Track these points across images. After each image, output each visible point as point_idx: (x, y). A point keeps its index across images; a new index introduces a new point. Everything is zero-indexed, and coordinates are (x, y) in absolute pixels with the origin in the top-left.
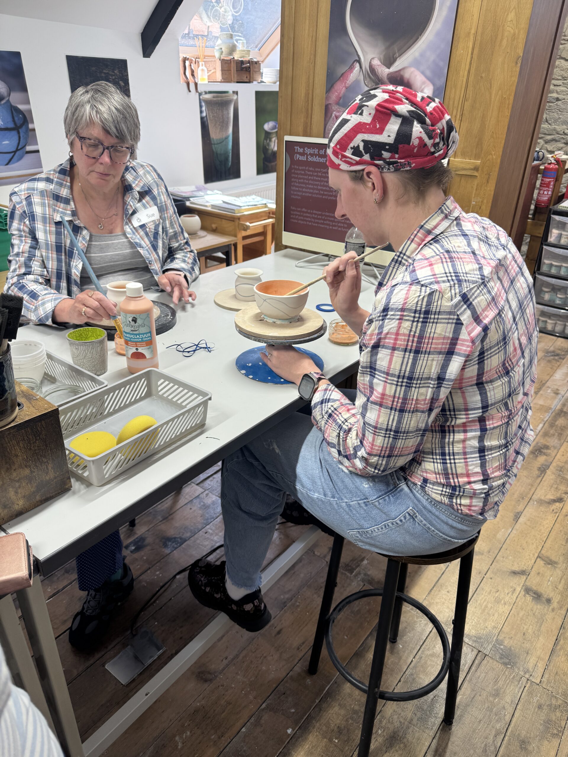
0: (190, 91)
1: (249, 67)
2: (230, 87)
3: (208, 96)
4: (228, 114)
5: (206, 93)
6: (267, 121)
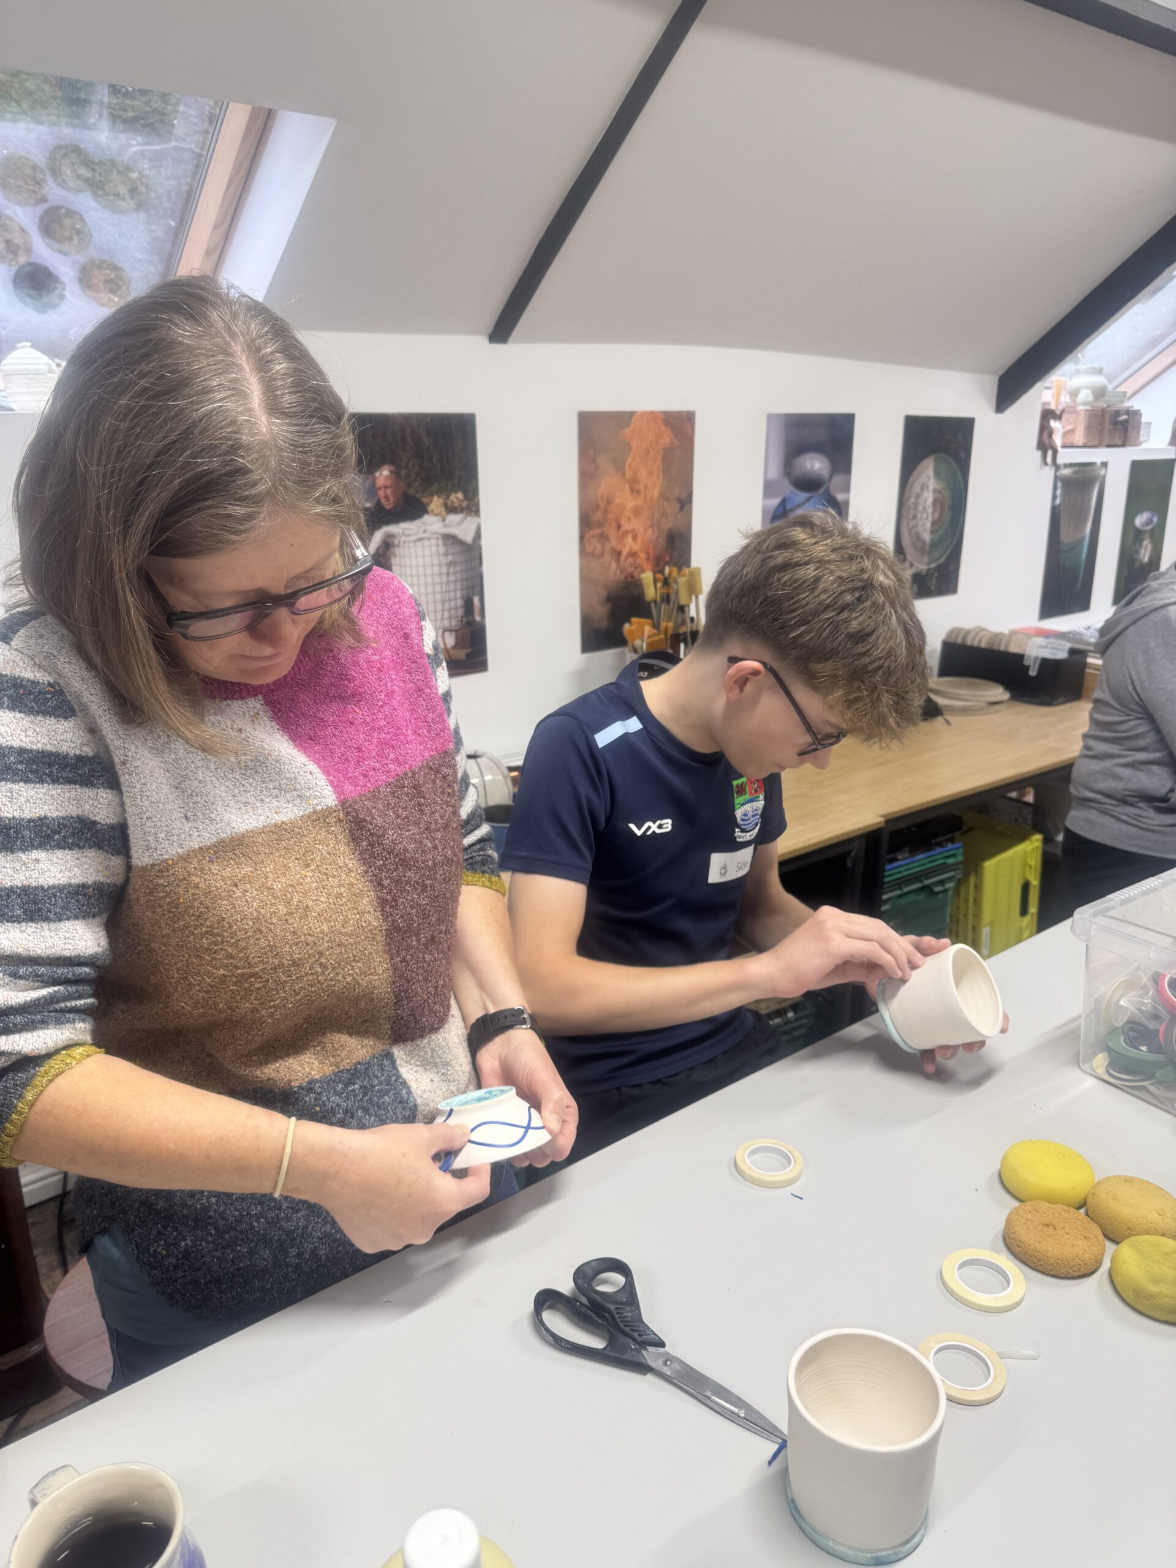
0: (1046, 464)
1: (1126, 421)
2: (1096, 456)
3: (1066, 472)
4: (1090, 500)
5: (1066, 466)
6: (1140, 511)
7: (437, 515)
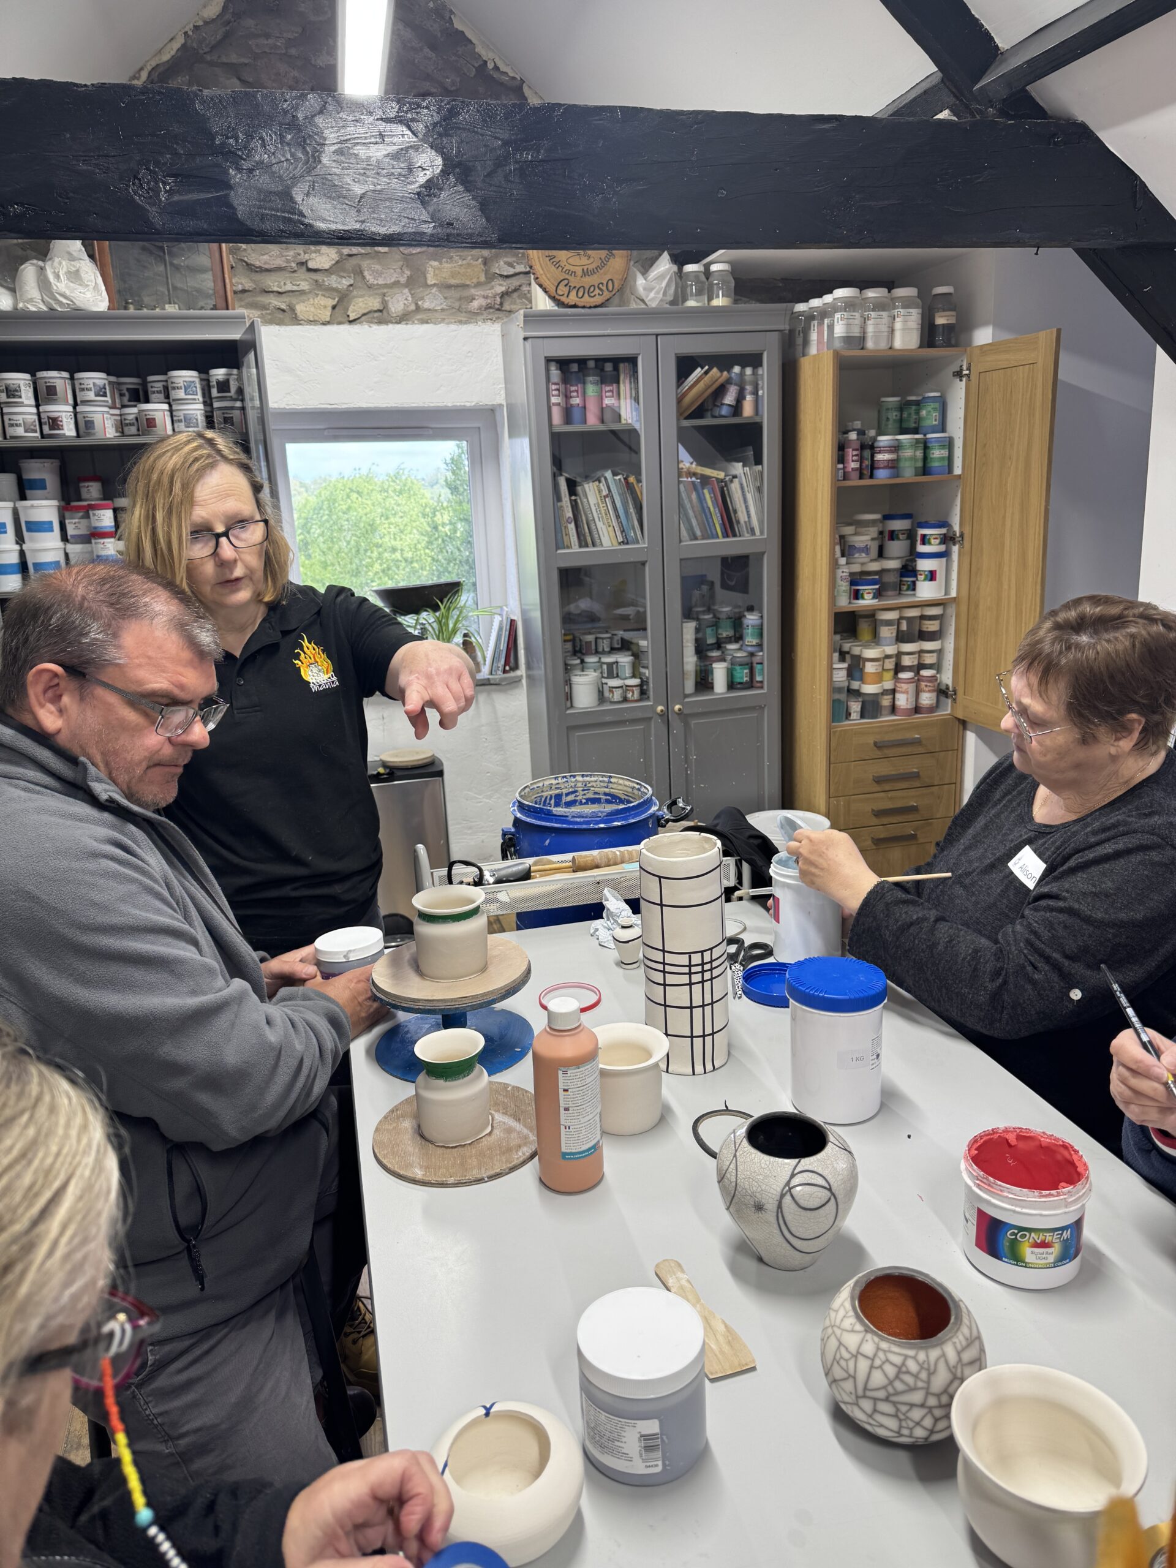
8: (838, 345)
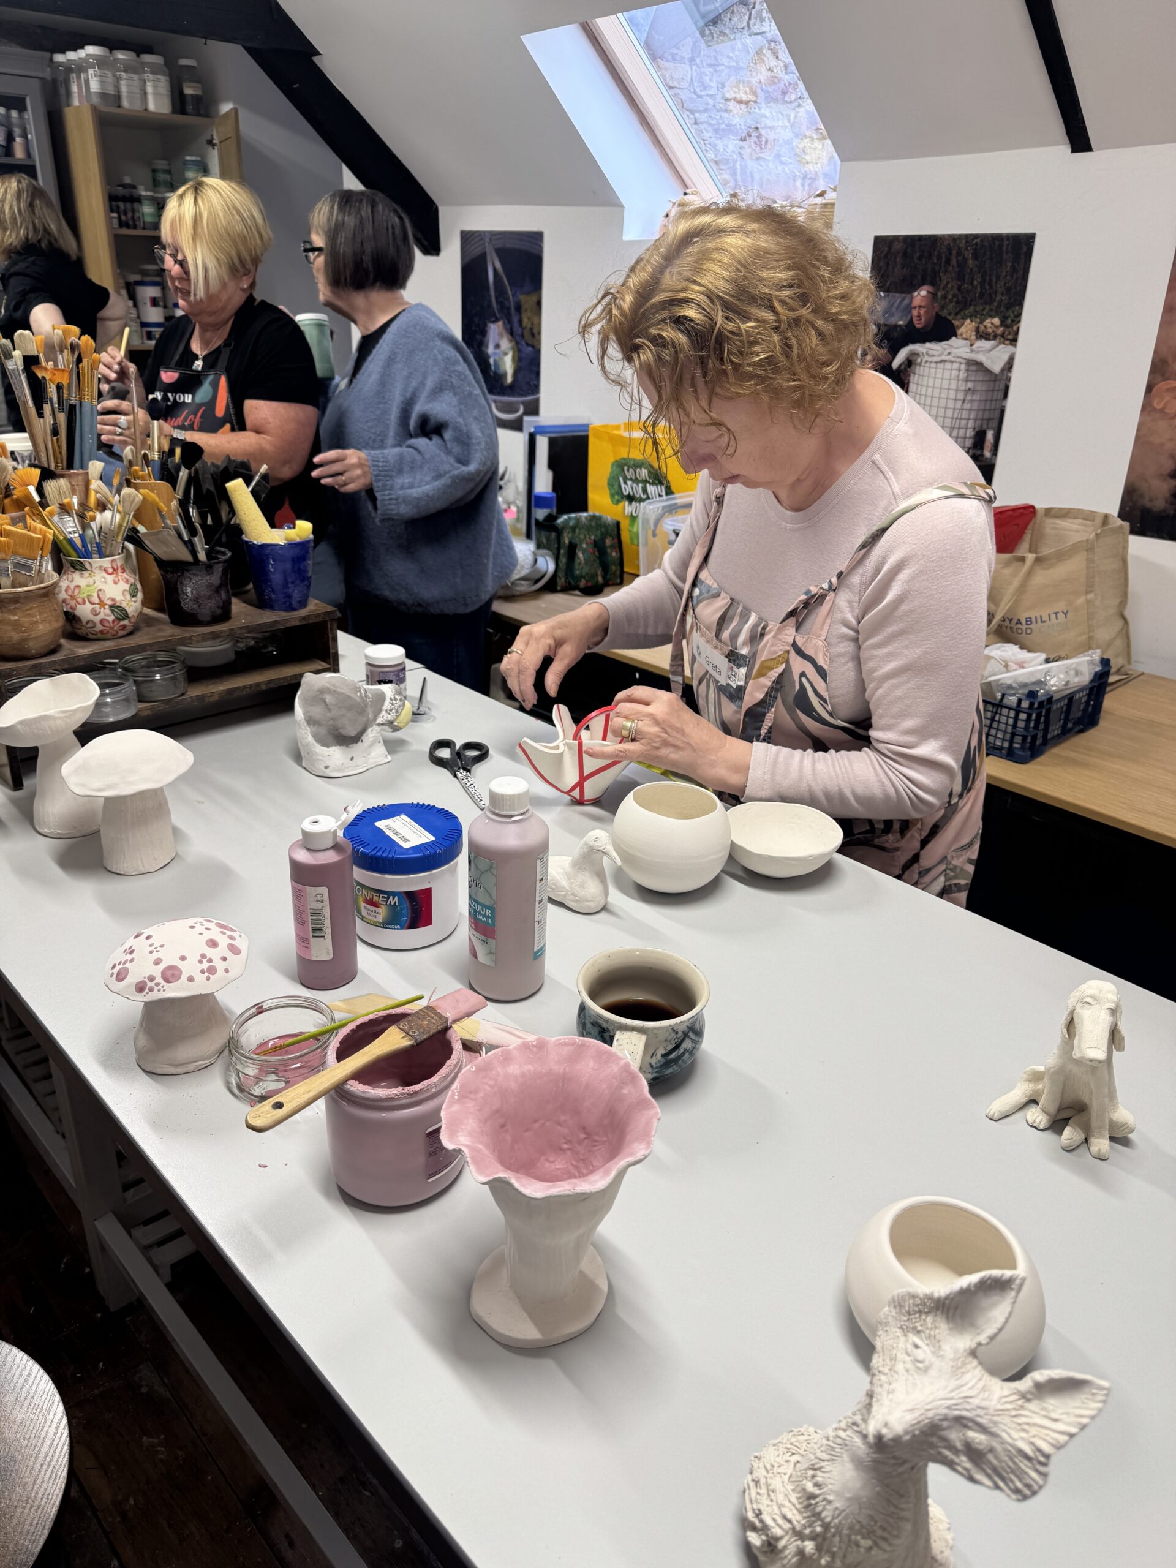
7: (966, 339)
8: (95, 100)
